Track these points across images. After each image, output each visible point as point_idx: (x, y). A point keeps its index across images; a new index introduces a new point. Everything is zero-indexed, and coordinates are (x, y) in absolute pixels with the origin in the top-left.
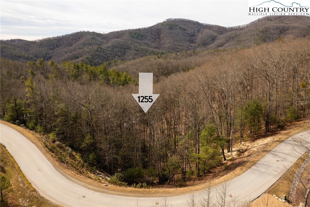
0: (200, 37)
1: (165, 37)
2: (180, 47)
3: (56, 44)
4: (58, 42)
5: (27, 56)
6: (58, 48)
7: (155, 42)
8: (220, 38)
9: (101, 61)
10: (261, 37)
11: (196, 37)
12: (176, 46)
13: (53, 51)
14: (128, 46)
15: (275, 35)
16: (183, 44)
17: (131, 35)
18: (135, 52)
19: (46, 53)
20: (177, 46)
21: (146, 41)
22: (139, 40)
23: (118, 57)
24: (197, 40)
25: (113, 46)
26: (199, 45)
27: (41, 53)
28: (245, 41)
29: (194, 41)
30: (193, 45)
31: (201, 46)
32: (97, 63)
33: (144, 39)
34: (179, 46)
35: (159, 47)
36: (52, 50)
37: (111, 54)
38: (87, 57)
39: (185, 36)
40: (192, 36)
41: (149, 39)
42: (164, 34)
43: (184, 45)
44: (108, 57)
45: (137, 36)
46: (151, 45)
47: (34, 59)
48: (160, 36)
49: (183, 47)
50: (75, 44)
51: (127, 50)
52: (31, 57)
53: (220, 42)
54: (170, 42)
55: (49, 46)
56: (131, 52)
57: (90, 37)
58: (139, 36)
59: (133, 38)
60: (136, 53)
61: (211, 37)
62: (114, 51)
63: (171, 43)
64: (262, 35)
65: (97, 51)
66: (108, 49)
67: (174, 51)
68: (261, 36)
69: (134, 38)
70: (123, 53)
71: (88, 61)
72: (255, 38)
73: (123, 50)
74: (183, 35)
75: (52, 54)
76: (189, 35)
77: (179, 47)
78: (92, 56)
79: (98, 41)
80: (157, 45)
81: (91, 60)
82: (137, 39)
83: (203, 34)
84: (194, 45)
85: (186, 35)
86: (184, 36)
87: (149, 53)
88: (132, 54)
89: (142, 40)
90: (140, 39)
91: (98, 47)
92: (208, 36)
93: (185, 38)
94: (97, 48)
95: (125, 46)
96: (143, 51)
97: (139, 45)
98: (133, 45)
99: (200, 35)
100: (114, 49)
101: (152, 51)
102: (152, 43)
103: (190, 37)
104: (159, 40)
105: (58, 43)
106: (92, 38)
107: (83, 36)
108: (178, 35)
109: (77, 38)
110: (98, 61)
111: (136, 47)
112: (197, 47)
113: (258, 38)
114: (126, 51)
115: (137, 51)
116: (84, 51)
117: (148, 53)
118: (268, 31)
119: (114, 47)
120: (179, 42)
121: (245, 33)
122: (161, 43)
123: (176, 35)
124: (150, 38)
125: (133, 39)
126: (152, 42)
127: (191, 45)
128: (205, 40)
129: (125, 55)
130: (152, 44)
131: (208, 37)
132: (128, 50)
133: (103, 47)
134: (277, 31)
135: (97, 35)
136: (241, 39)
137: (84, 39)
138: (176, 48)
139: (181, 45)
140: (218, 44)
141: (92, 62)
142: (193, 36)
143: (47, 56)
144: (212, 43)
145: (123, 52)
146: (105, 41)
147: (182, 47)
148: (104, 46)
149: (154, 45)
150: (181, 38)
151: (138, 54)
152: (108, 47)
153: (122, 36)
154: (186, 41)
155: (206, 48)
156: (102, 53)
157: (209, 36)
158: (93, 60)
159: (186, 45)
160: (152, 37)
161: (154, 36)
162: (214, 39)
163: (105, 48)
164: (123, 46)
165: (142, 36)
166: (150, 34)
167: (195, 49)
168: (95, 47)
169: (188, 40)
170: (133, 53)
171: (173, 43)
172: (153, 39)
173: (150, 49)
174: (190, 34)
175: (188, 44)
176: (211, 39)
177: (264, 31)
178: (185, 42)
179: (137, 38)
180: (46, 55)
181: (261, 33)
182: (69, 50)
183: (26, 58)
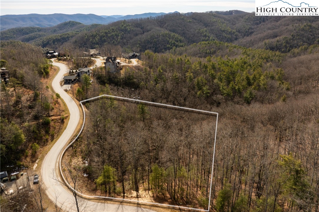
6: (264, 23)
13: (258, 26)
19: (250, 28)
27: (245, 28)
38: (285, 37)
52: (234, 32)
75: (255, 29)
78: (292, 36)
81: (289, 40)
116: (286, 28)
141: (289, 43)
182: (273, 26)
183: (229, 32)
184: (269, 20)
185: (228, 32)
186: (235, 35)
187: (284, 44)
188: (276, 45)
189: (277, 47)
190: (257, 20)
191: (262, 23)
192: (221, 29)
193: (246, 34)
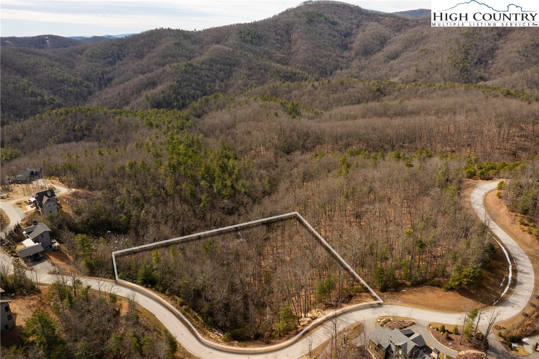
0: (359, 39)
1: (299, 40)
2: (325, 59)
3: (118, 54)
4: (120, 50)
5: (73, 79)
6: (121, 62)
7: (281, 48)
8: (394, 41)
9: (193, 91)
10: (463, 47)
11: (354, 39)
12: (316, 57)
13: (114, 66)
14: (236, 60)
15: (487, 41)
16: (329, 53)
17: (240, 37)
18: (247, 72)
19: (103, 71)
20: (318, 58)
21: (267, 48)
22: (254, 46)
23: (219, 81)
24: (354, 44)
25: (211, 60)
26: (357, 54)
27: (95, 72)
28: (434, 52)
29: (350, 46)
30: (346, 54)
31: (360, 57)
32: (186, 95)
33: (263, 43)
34: (322, 58)
35: (288, 59)
36: (112, 65)
37: (208, 77)
38: (170, 85)
39: (335, 36)
40: (346, 36)
41: (272, 43)
42: (299, 33)
43: (330, 55)
44: (203, 83)
45: (252, 37)
46: (274, 55)
47: (85, 85)
48: (290, 36)
49: (329, 59)
50: (149, 55)
51: (234, 66)
52: (80, 81)
53: (393, 49)
54: (306, 50)
55: (105, 59)
56: (241, 71)
57: (174, 42)
58: (254, 37)
59: (244, 41)
60: (250, 73)
61: (380, 37)
62: (212, 70)
63: (308, 51)
64: (465, 40)
65: (186, 72)
66: (204, 66)
67: (313, 66)
68: (462, 45)
69: (246, 42)
70: (227, 74)
71: (173, 93)
72: (451, 48)
73: (228, 67)
74: (330, 34)
75: (112, 73)
76: (341, 35)
77: (321, 60)
78: (177, 82)
79: (187, 50)
80: (284, 55)
81: (177, 90)
82: (252, 43)
83: (365, 32)
84: (348, 54)
85: (336, 34)
86: (332, 37)
87: (271, 73)
88: (243, 76)
89: (260, 46)
90: (256, 44)
91: (187, 63)
92: (374, 36)
93: (334, 42)
94: (186, 66)
95: (230, 59)
96: (260, 69)
97: (254, 58)
98: (244, 58)
99: (360, 35)
100: (213, 66)
101: (276, 69)
102: (277, 52)
103: (343, 37)
104: (288, 44)
105: (120, 52)
106: (175, 44)
107: (160, 39)
108: (322, 35)
109: (150, 43)
110: (188, 92)
111: (250, 61)
112: (352, 59)
113: (457, 48)
114: (234, 69)
115: (250, 69)
116: (164, 71)
117: (269, 74)
118: (477, 34)
119: (212, 62)
120: (323, 50)
121: (438, 35)
122: (292, 50)
123: (318, 36)
124: (274, 42)
125: (244, 44)
126: (276, 49)
127: (343, 55)
128: (368, 45)
129: (231, 78)
130: (276, 54)
131: (374, 39)
132: (236, 68)
133: (195, 64)
134: (493, 33)
135: (184, 35)
136: (429, 48)
137: (163, 47)
138: (317, 61)
139: (325, 55)
140: (389, 53)
141: (179, 94)
142: (348, 35)
143: (105, 77)
144: (379, 50)
145: (228, 71)
146: (196, 47)
147: (327, 59)
148: (196, 61)
149: (279, 55)
150: (326, 40)
151: (252, 75)
152: (203, 63)
153: (226, 37)
154: (335, 46)
155: (368, 60)
156: (194, 75)
157: (376, 36)
158: (180, 90)
159: (334, 54)
160: (277, 40)
161: (281, 36)
162: (383, 42)
163: (198, 65)
164: (228, 60)
165: (259, 38)
166: (274, 34)
167: (349, 62)
168: (183, 64)
169: (339, 45)
170: (245, 74)
171: (312, 51)
172: (278, 43)
173: (273, 64)
174: (343, 33)
175: (338, 52)
176: (378, 43)
177: (469, 33)
178: (332, 49)
179: (250, 41)
180: (103, 76)
181: (463, 37)
182: (139, 66)
183: (73, 83)
184: (126, 55)
185: (71, 83)
186: (86, 87)
187: (173, 96)
188: (164, 99)
189: (165, 102)
190: (109, 57)
191: (119, 62)
192: (55, 78)
193: (101, 82)
